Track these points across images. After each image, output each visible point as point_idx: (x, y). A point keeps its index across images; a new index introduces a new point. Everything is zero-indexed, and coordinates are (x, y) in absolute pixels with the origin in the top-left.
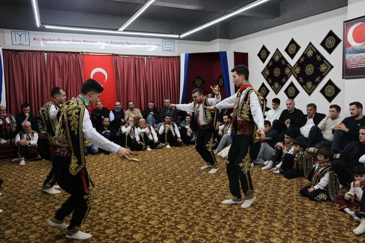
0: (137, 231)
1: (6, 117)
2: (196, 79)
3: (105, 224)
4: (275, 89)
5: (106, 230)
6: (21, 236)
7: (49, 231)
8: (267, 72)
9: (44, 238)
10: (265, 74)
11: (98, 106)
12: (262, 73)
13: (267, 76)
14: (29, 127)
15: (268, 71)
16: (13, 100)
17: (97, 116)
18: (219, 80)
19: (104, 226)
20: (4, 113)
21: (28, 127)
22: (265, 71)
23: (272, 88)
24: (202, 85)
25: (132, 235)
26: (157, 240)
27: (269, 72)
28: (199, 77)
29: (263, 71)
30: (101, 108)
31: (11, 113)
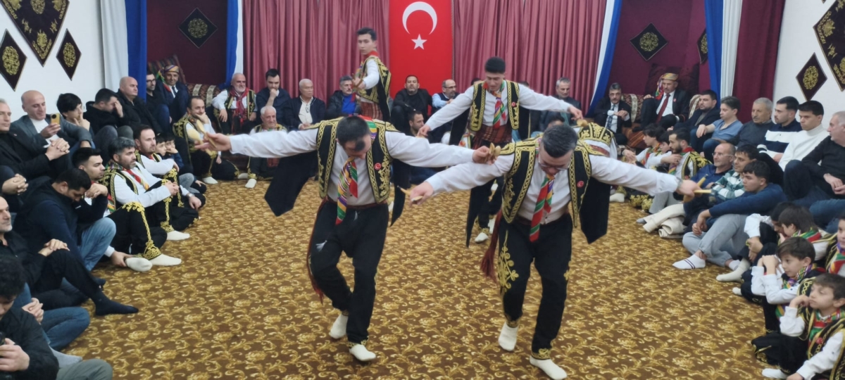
0: (433, 349)
1: (243, 94)
2: (645, 32)
3: (385, 324)
4: (839, 75)
5: (382, 336)
6: (255, 314)
7: (296, 316)
8: (829, 28)
9: (285, 326)
10: (823, 32)
11: (409, 84)
12: (816, 27)
13: (826, 38)
14: (273, 116)
15: (830, 24)
16: (256, 62)
17: (404, 107)
18: (701, 38)
19: (383, 327)
20: (241, 86)
21: (269, 117)
22: (825, 23)
23: (834, 72)
24: (657, 48)
25: (420, 355)
26: (459, 375)
27: (833, 26)
28: (651, 29)
29: (818, 23)
30: (413, 90)
31: (252, 88)
